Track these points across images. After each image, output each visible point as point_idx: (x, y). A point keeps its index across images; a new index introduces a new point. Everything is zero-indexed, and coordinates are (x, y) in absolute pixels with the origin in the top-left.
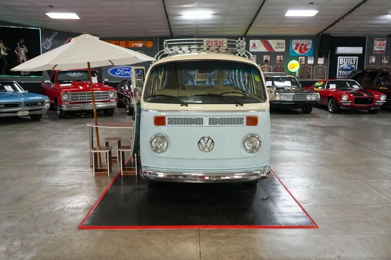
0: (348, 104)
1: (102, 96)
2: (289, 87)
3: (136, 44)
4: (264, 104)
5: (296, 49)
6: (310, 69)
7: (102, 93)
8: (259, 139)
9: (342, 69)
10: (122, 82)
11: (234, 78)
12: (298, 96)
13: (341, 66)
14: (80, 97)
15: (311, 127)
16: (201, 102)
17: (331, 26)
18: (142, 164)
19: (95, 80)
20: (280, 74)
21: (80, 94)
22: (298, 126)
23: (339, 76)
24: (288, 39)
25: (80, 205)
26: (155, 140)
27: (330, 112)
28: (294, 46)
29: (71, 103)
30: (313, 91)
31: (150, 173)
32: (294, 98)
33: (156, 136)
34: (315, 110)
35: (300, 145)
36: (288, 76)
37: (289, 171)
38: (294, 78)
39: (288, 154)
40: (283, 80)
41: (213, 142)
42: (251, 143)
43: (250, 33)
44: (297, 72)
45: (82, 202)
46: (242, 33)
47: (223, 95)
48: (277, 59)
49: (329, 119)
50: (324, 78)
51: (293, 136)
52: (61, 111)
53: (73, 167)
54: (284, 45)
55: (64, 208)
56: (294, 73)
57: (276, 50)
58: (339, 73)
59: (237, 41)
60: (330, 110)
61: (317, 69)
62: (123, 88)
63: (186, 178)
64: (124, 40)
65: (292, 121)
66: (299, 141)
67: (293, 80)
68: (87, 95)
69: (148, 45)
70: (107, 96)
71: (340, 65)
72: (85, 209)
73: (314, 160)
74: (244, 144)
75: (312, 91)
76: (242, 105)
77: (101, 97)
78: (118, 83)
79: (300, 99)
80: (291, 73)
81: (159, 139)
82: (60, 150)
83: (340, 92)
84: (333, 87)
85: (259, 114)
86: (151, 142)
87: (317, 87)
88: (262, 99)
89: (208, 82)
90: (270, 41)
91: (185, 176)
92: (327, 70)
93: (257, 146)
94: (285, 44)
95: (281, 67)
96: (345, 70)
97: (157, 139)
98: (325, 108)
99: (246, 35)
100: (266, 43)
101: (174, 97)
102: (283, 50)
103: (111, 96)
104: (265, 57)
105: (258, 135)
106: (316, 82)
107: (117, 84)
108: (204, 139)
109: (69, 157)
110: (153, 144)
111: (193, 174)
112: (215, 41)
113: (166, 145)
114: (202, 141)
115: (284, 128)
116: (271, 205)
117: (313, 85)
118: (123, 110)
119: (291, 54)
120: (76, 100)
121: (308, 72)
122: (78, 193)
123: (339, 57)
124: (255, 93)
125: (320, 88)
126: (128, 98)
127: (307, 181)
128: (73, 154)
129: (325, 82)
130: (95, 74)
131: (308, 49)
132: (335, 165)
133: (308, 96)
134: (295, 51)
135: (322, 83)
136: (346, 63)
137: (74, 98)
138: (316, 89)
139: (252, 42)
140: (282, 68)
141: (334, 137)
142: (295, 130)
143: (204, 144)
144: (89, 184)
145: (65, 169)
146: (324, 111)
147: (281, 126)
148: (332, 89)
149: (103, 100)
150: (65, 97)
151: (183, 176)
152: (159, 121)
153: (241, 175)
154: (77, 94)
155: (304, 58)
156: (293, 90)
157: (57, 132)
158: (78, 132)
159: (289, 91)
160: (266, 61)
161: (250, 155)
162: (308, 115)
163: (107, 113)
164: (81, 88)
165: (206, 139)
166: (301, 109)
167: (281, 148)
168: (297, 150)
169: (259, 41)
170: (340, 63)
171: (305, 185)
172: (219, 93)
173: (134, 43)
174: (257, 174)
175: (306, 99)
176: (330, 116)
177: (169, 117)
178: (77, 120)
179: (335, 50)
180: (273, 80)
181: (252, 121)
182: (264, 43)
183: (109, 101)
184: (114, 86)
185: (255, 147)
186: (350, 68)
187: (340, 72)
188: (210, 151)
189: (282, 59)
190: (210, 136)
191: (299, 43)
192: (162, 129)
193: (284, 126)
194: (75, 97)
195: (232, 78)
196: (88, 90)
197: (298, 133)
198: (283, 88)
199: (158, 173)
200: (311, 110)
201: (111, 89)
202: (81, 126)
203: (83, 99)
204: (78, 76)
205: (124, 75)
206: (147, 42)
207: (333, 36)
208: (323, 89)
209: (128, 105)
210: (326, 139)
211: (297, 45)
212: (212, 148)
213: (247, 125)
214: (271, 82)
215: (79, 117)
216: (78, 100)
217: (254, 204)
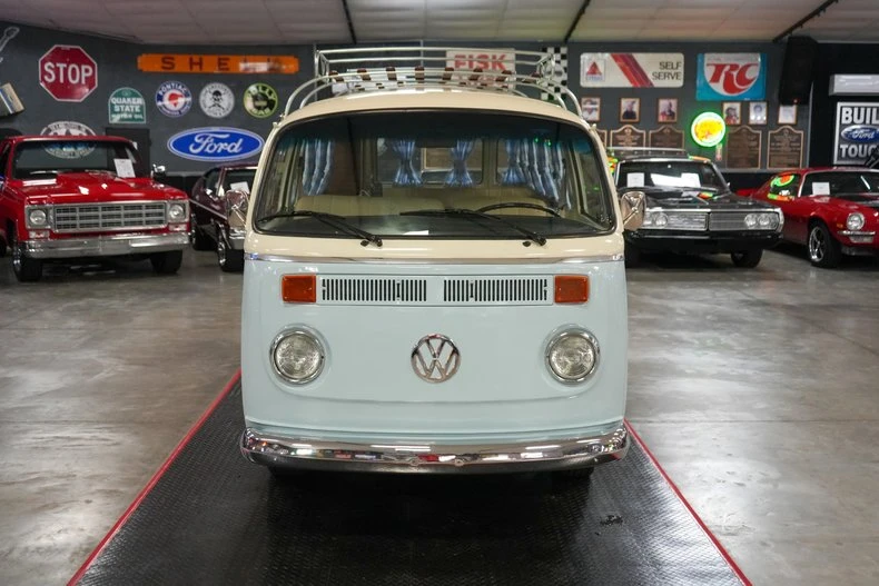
0: (866, 240)
1: (147, 215)
2: (695, 190)
3: (249, 65)
4: (608, 240)
5: (715, 78)
6: (757, 139)
7: (148, 207)
8: (592, 345)
9: (849, 139)
10: (207, 175)
11: (527, 164)
12: (719, 218)
13: (846, 130)
14: (81, 218)
15: (759, 309)
16: (426, 233)
17: (816, 13)
18: (246, 418)
19: (125, 168)
20: (669, 154)
21: (81, 210)
22: (720, 305)
23: (840, 157)
24: (693, 51)
25: (61, 539)
26: (284, 346)
27: (814, 264)
28: (709, 72)
29: (53, 236)
30: (766, 203)
31: (270, 445)
32: (707, 223)
33: (289, 334)
34: (769, 259)
35: (722, 362)
36: (691, 158)
37: (686, 437)
38: (708, 165)
39: (686, 386)
40: (677, 169)
41: (455, 351)
42: (570, 355)
43: (580, 34)
44: (719, 148)
45: (66, 530)
46: (559, 34)
47: (487, 213)
48: (661, 110)
49: (811, 284)
50: (798, 165)
51: (701, 334)
52: (25, 258)
53: (46, 427)
54: (681, 70)
55: (11, 551)
56: (710, 151)
57: (657, 84)
58: (840, 150)
59: (544, 57)
60: (814, 257)
61: (777, 138)
62: (209, 192)
63: (381, 460)
64: (213, 54)
65: (704, 291)
66: (719, 347)
67: (707, 170)
68: (100, 213)
69: (284, 67)
70: (160, 214)
71: (843, 126)
72: (75, 553)
73: (761, 405)
74: (549, 357)
75: (762, 202)
76: (542, 243)
77: (144, 219)
78: (196, 178)
79: (727, 226)
80: (701, 150)
81: (298, 344)
82: (14, 373)
83: (843, 206)
84: (821, 189)
85: (593, 271)
86: (273, 352)
87: (777, 190)
88: (603, 224)
89: (452, 176)
90: (641, 58)
91: (378, 454)
92: (805, 141)
93: (588, 365)
94: (682, 64)
95: (672, 133)
96: (858, 141)
97: (291, 344)
98: (799, 252)
99: (570, 39)
100: (627, 64)
101: (343, 219)
102: (679, 83)
103: (173, 214)
104: (625, 104)
105: (588, 332)
106: (774, 175)
107: (193, 180)
108: (428, 343)
109: (40, 395)
110: (279, 357)
111: (398, 448)
112: (480, 57)
113: (316, 362)
114: (424, 349)
115: (679, 311)
116: (629, 539)
117: (766, 186)
118: (208, 256)
119: (700, 95)
120: (66, 226)
121: (750, 147)
122: (55, 505)
123: (839, 105)
124: (586, 207)
125: (785, 193)
126: (222, 221)
127: (742, 467)
128: (54, 387)
129: (798, 176)
130: (128, 152)
131: (749, 82)
132: (822, 420)
133: (749, 216)
134: (713, 86)
135: (792, 177)
136: (862, 120)
137: (62, 222)
138: (775, 197)
139: (586, 59)
140: (676, 135)
141: (827, 338)
142: (708, 317)
143: (428, 360)
144: (92, 477)
145: (25, 432)
146: (797, 262)
147: (670, 304)
148: (818, 197)
149: (150, 227)
150: (35, 219)
151: (372, 453)
152: (298, 289)
153: (544, 451)
154: (73, 210)
155: (737, 106)
156: (705, 198)
157: (8, 320)
158: (73, 323)
159: (694, 203)
160: (630, 114)
161: (566, 390)
162: (748, 273)
163: (161, 264)
164: (84, 191)
165: (436, 344)
166: (729, 256)
167: (667, 370)
168: (713, 376)
169: (607, 55)
170: (844, 121)
171: (733, 480)
172: (474, 207)
173: (245, 61)
174: (588, 449)
175: (743, 224)
176: (813, 274)
177: (326, 278)
178: (72, 287)
179: (826, 83)
180: (648, 169)
181: (573, 290)
182: (623, 64)
183: (166, 230)
184: (185, 186)
185: (581, 368)
186: (871, 136)
187: (844, 147)
188: (448, 377)
189: (674, 109)
190: (448, 335)
191: (723, 62)
192: (304, 314)
193: (678, 305)
194: (67, 218)
195: (522, 165)
196: (106, 196)
197: (719, 325)
198: (676, 194)
199: (295, 445)
200: (759, 260)
201: (174, 195)
202: (82, 303)
203: (89, 225)
204: (78, 156)
205: (215, 154)
206: (281, 58)
207: (820, 42)
208: (792, 198)
209: (223, 240)
210: (800, 343)
211: (719, 68)
212: (454, 371)
213: (557, 301)
214: (641, 176)
215: (78, 276)
216: (74, 226)
217: (578, 538)
